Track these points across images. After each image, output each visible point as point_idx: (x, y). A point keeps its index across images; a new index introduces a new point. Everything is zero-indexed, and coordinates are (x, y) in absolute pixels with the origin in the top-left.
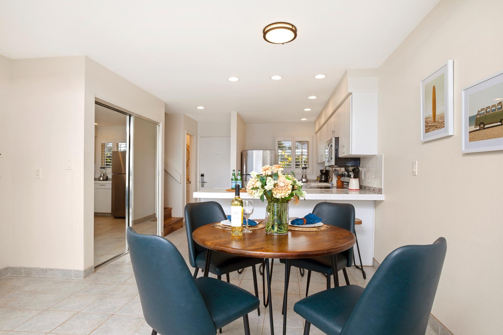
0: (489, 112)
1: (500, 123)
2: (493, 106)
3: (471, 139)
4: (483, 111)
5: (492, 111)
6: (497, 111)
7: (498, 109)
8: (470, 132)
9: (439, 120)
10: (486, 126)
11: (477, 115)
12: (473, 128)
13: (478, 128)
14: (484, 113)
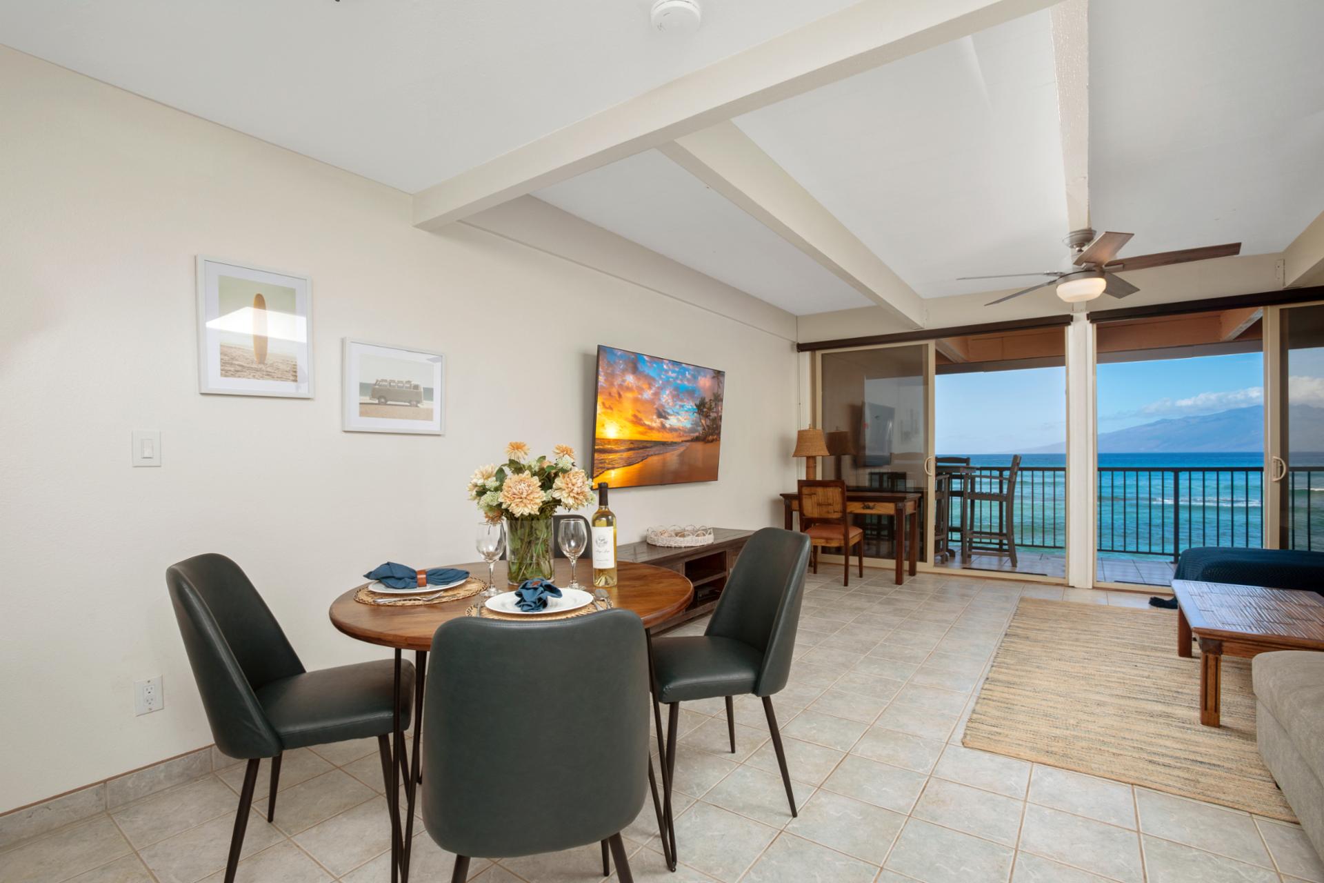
0: (394, 386)
1: (408, 404)
2: (399, 382)
3: (362, 414)
4: (384, 383)
5: (398, 387)
6: (404, 389)
7: (406, 387)
8: (361, 404)
9: (280, 365)
10: (389, 403)
11: (375, 384)
12: (367, 399)
13: (377, 402)
14: (386, 386)
